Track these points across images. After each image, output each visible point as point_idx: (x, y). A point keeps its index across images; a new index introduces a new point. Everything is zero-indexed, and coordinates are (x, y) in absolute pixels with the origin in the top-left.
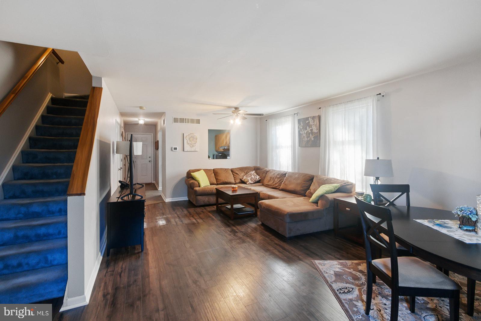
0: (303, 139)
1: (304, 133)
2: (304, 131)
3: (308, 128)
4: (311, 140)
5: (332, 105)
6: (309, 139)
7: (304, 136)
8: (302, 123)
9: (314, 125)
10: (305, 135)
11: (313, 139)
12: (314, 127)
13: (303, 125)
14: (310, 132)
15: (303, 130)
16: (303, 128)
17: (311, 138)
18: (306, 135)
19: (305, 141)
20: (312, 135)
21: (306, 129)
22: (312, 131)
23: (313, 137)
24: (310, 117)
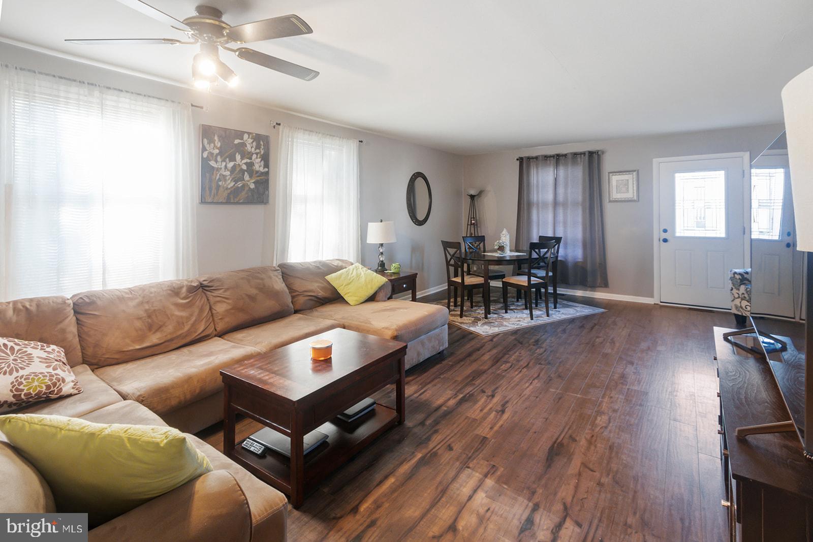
0: (220, 183)
1: (226, 167)
2: (224, 161)
3: (238, 157)
4: (247, 189)
5: (304, 130)
6: (240, 184)
7: (224, 176)
8: (219, 141)
9: (257, 154)
10: (228, 173)
11: (252, 186)
12: (257, 158)
13: (221, 147)
14: (244, 167)
15: (219, 159)
16: (220, 154)
17: (249, 183)
18: (230, 175)
19: (227, 189)
20: (251, 177)
21: (232, 159)
22: (252, 167)
23: (254, 183)
24: (249, 134)
